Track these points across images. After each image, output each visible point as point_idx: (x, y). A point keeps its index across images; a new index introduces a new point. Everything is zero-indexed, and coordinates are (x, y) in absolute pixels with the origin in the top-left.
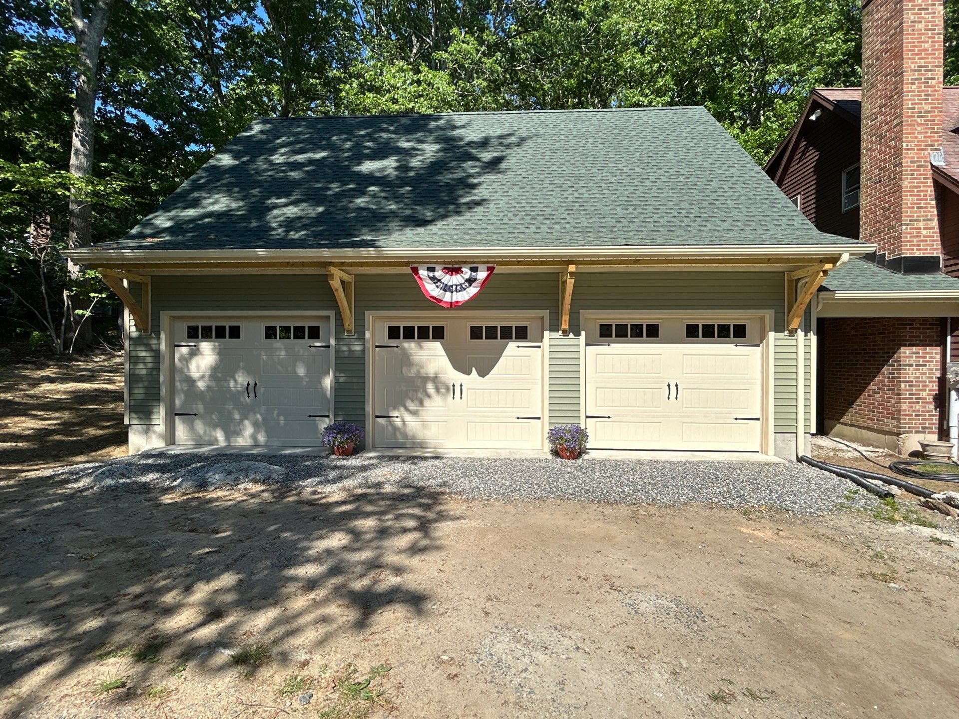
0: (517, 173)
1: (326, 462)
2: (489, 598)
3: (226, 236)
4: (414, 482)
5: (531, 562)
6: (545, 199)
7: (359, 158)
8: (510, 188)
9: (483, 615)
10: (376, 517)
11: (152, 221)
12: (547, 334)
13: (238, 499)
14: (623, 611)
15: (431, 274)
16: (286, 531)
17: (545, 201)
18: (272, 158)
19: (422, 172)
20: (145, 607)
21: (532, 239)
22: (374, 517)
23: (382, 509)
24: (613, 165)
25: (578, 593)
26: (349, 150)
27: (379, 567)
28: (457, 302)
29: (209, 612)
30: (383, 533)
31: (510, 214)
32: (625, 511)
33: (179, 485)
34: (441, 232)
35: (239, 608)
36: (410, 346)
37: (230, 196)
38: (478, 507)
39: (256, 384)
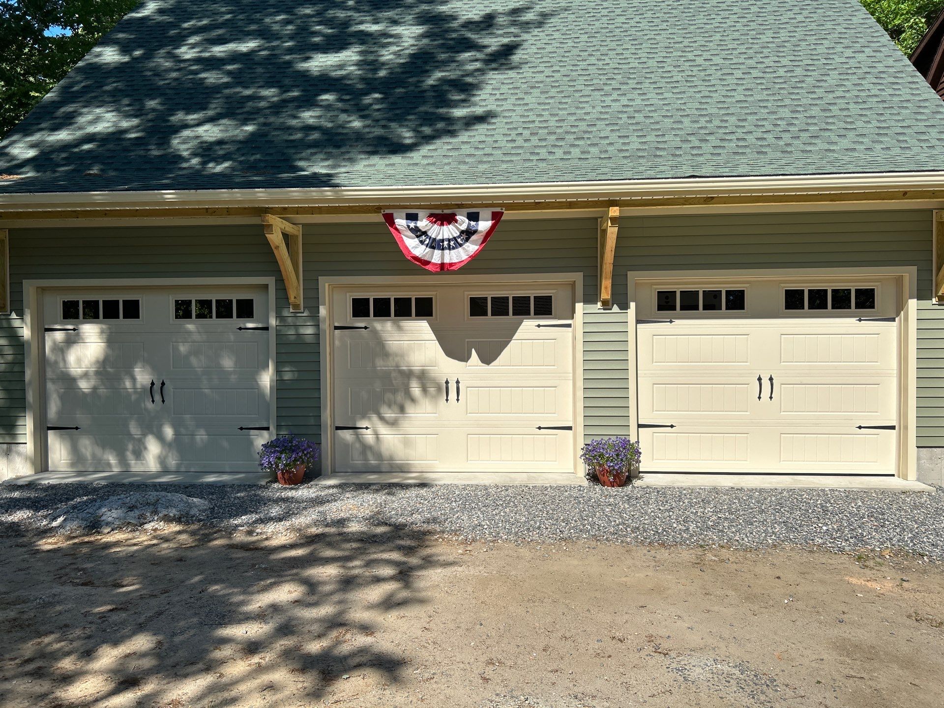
0: (538, 69)
1: (266, 494)
2: (490, 662)
3: (116, 170)
4: (391, 518)
5: (549, 619)
6: (577, 108)
7: (306, 49)
8: (526, 93)
9: (481, 681)
10: (339, 564)
11: (7, 150)
12: (579, 306)
13: (146, 543)
14: (668, 678)
15: (412, 225)
16: (216, 582)
17: (579, 111)
18: (178, 51)
19: (398, 70)
20: (38, 674)
21: (558, 169)
22: (335, 565)
23: (346, 553)
24: (680, 54)
25: (610, 656)
26: (291, 37)
27: (342, 625)
28: (451, 265)
29: (121, 679)
30: (348, 583)
31: (526, 133)
32: (686, 555)
33: (61, 526)
34: (425, 162)
35: (159, 675)
36: (386, 327)
37: (117, 110)
38: (480, 551)
39: (163, 384)
